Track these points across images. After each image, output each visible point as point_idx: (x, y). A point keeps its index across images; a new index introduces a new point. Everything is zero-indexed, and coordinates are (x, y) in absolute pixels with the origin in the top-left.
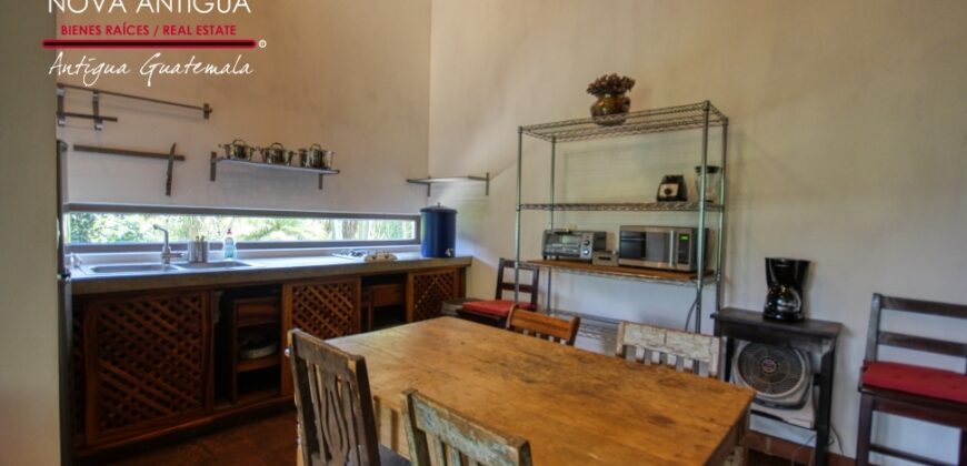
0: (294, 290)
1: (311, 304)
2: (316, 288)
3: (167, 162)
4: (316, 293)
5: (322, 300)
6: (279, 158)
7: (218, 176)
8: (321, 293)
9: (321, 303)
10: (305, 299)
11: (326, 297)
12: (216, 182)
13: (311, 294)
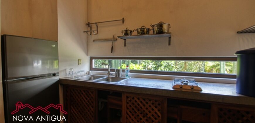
0: (127, 97)
1: (136, 107)
2: (139, 99)
3: (112, 42)
4: (138, 102)
5: (142, 106)
6: (143, 33)
7: (126, 45)
8: (141, 102)
9: (141, 108)
10: (133, 104)
11: (144, 105)
12: (126, 47)
13: (136, 101)
